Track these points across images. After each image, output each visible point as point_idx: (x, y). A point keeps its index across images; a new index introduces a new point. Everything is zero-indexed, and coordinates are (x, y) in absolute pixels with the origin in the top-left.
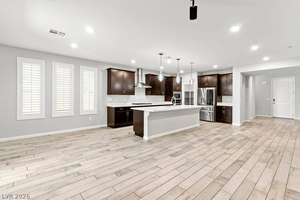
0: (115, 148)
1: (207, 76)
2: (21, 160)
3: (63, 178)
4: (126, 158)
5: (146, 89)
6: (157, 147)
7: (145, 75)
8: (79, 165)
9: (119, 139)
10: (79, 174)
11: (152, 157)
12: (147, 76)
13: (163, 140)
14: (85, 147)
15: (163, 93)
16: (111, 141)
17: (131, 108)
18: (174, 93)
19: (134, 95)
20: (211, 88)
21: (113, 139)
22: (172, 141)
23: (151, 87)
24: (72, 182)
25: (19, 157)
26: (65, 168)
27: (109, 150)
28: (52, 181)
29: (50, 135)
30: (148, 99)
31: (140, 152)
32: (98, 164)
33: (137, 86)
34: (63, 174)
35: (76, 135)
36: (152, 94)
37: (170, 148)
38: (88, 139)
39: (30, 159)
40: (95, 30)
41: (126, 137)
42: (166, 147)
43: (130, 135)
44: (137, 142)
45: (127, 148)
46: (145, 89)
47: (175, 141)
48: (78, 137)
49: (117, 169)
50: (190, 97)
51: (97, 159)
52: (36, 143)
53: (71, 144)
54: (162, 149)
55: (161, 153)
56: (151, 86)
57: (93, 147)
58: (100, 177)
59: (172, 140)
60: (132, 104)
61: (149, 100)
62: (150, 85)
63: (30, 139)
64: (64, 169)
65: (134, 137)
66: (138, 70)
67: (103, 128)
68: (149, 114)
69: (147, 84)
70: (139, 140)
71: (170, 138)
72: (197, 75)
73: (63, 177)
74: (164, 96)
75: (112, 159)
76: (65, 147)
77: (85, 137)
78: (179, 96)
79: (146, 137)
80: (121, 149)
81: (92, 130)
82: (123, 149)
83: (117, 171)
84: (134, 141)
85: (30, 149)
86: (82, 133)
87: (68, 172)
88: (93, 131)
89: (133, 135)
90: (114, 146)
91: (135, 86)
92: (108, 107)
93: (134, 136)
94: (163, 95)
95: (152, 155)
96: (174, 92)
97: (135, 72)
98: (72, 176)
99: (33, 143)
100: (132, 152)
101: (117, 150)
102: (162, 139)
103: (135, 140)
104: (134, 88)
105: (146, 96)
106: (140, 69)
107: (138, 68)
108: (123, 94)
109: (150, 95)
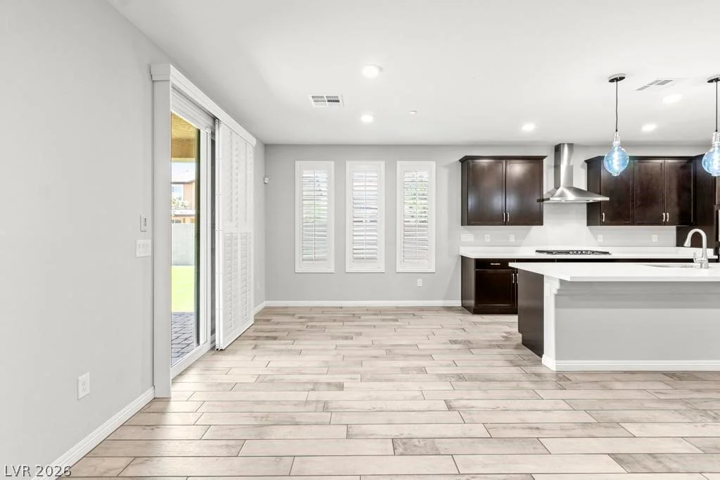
0: (441, 368)
2: (275, 345)
3: (295, 405)
4: (450, 408)
5: (590, 206)
6: (573, 406)
7: (586, 161)
8: (340, 387)
9: (469, 345)
10: (326, 407)
11: (536, 434)
12: (594, 164)
13: (618, 385)
14: (381, 347)
15: (666, 216)
16: (442, 347)
17: (511, 265)
19: (542, 224)
21: (455, 342)
22: (660, 400)
23: (608, 199)
24: (303, 420)
25: (275, 338)
26: (316, 383)
27: (422, 370)
28: (278, 403)
29: (341, 308)
30: (596, 238)
31: (502, 404)
32: (377, 399)
33: (548, 199)
34: (302, 396)
35: (382, 315)
37: (633, 429)
38: (400, 330)
39: (283, 347)
40: (381, 69)
41: (491, 346)
42: (616, 416)
43: (507, 343)
44: (514, 370)
45: (473, 378)
46: (585, 206)
47: (677, 406)
48: (383, 320)
49: (406, 431)
51: (384, 384)
52: (312, 319)
53: (360, 334)
54: (593, 420)
55: (579, 432)
56: (606, 195)
57: (396, 351)
58: (355, 435)
59: (662, 397)
60: (537, 251)
61: (600, 240)
62: (602, 192)
63: (311, 308)
64: (311, 387)
65: (515, 352)
66: (558, 149)
67: (449, 309)
68: (557, 285)
69: (592, 189)
70: (526, 362)
71: (661, 386)
73: (297, 404)
74: (674, 228)
75: (414, 398)
76: (346, 338)
77: (397, 323)
79: (550, 360)
80: (453, 376)
81: (422, 309)
82: (461, 378)
83: (402, 435)
84: (507, 364)
85: (298, 327)
86: (399, 313)
87: (313, 396)
88: (421, 313)
89: (515, 343)
90: (441, 362)
91: (543, 200)
92: (462, 257)
93: (517, 347)
94: (666, 224)
95: (538, 428)
97: (545, 157)
98: (312, 407)
99: (308, 318)
100: (478, 394)
101: (441, 377)
102: (617, 380)
103: (511, 362)
104: (538, 204)
105: (590, 230)
106: (564, 144)
107: (560, 144)
108: (505, 224)
109: (603, 224)
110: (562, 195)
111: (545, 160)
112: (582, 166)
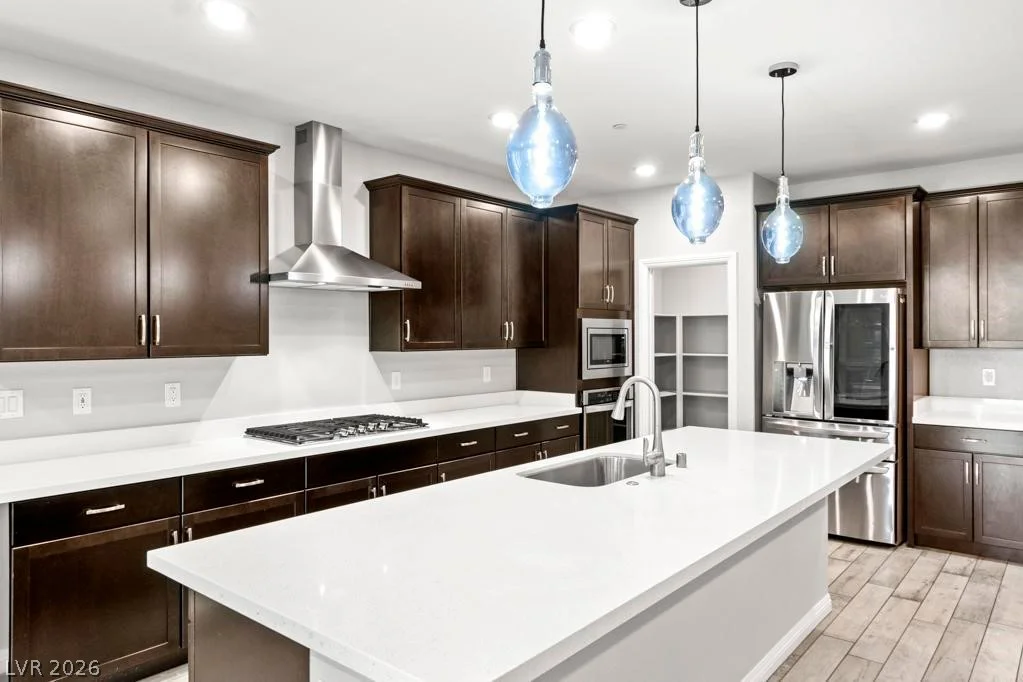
1: (834, 207)
5: (377, 298)
7: (368, 184)
12: (384, 194)
15: (510, 329)
18: (591, 325)
19: (264, 350)
20: (868, 296)
23: (417, 285)
30: (388, 382)
33: (283, 276)
36: (425, 338)
46: (365, 301)
50: (679, 354)
60: (250, 432)
61: (396, 386)
62: (405, 265)
66: (304, 135)
69: (381, 255)
72: (754, 198)
74: (512, 351)
78: (619, 349)
91: (268, 278)
94: (508, 346)
96: (587, 322)
97: (274, 148)
104: (254, 287)
105: (377, 361)
106: (318, 124)
107: (310, 124)
108: (149, 352)
109: (408, 347)
110: (310, 267)
111: (271, 158)
112: (358, 196)
